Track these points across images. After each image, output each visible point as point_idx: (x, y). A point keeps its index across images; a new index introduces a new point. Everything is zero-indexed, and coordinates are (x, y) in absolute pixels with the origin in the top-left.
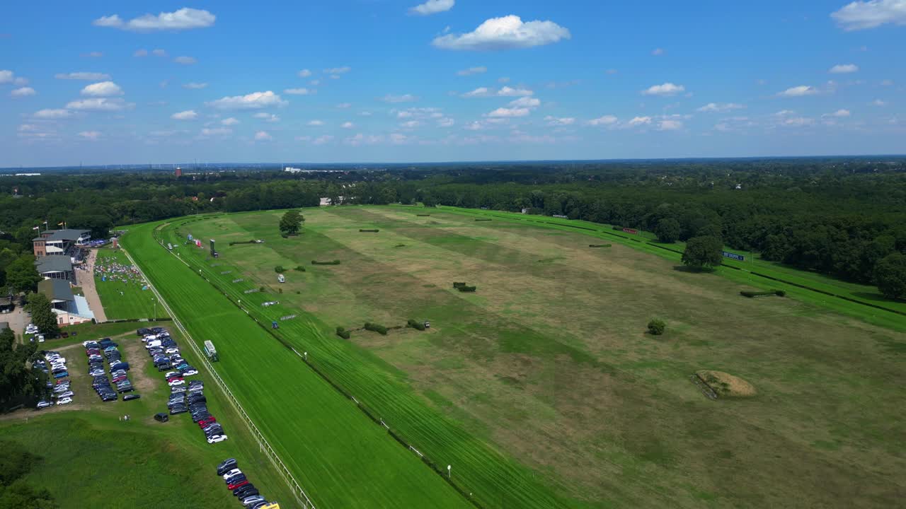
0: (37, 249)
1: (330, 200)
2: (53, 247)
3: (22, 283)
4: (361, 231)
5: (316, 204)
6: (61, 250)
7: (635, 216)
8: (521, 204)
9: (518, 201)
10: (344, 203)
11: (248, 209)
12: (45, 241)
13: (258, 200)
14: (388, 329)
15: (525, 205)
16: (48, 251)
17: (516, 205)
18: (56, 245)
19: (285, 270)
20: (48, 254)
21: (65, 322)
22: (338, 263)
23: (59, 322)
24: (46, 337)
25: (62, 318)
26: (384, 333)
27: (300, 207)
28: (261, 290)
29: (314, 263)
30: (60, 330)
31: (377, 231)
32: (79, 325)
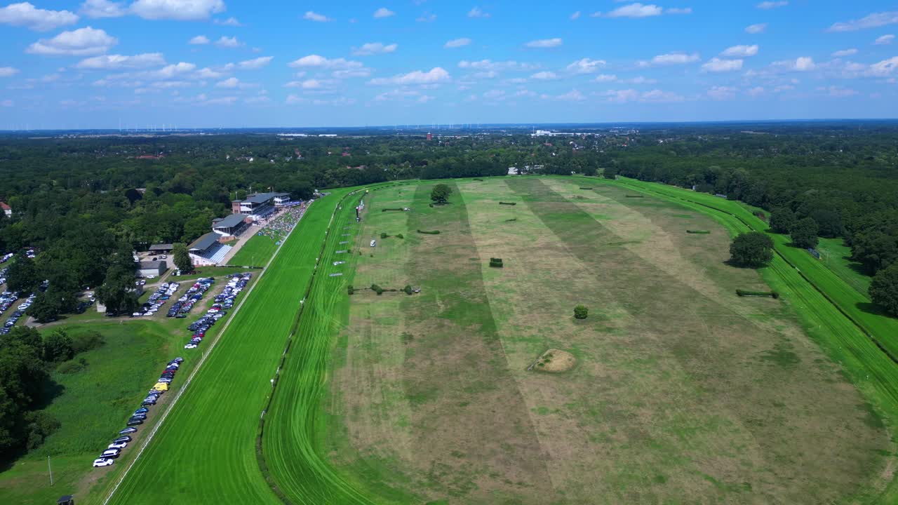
0: (234, 208)
1: (517, 170)
2: (245, 207)
3: (192, 234)
4: (501, 203)
5: (504, 173)
6: (250, 210)
7: (782, 202)
8: (692, 181)
9: (690, 176)
10: (530, 173)
11: (441, 176)
12: (240, 203)
13: (450, 169)
14: (384, 291)
15: (697, 181)
16: (242, 210)
17: (687, 182)
18: (247, 206)
19: (388, 236)
20: (242, 212)
21: (200, 264)
22: (437, 233)
23: (195, 264)
24: (182, 273)
25: (198, 261)
26: (380, 293)
27: (487, 176)
28: (349, 251)
29: (419, 231)
30: (193, 269)
31: (514, 204)
32: (207, 266)
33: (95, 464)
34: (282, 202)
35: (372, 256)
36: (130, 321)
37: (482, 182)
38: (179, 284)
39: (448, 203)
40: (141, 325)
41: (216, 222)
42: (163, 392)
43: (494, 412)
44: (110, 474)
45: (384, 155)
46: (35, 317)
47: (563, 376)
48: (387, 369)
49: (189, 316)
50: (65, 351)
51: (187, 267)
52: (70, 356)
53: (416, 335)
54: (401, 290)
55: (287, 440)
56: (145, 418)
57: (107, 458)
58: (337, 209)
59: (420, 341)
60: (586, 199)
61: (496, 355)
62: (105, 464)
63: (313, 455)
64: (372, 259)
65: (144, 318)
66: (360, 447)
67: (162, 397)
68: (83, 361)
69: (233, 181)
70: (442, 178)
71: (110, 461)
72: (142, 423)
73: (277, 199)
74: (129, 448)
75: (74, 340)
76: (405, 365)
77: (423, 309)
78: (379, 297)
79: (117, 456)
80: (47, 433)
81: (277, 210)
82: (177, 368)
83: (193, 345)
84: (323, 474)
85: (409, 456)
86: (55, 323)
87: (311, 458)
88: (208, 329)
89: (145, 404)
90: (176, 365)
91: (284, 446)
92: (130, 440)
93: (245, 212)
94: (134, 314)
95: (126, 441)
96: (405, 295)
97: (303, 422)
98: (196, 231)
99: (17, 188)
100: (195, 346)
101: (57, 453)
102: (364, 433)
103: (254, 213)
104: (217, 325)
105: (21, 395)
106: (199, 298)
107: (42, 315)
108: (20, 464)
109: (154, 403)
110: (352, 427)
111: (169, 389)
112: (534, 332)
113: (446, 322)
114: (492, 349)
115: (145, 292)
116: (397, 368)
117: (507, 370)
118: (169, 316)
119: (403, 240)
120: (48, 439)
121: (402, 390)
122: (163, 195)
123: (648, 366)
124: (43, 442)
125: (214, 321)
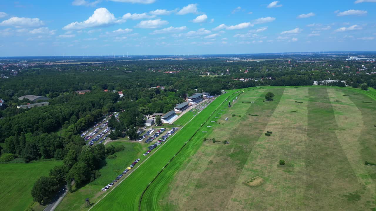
0: (186, 99)
4: (296, 102)
5: (311, 84)
12: (189, 97)
14: (216, 141)
18: (191, 99)
19: (235, 116)
20: (188, 101)
21: (164, 122)
22: (257, 116)
23: (163, 122)
24: (158, 125)
25: (164, 121)
26: (214, 142)
27: (302, 85)
28: (216, 122)
29: (249, 114)
30: (161, 124)
31: (301, 103)
32: (167, 124)
33: (102, 190)
34: (207, 96)
35: (223, 125)
36: (135, 142)
37: (297, 89)
38: (155, 130)
39: (272, 100)
40: (136, 145)
41: (177, 105)
42: (129, 170)
43: (218, 197)
44: (105, 193)
45: (261, 73)
46: (110, 138)
47: (254, 188)
48: (196, 174)
49: (151, 143)
50: (112, 151)
51: (160, 123)
52: (113, 153)
53: (214, 162)
54: (222, 142)
55: (152, 193)
56: (121, 178)
57: (105, 188)
58: (226, 100)
59: (214, 165)
60: (341, 102)
61: (237, 175)
62: (104, 190)
63: (156, 200)
64: (223, 126)
65: (139, 142)
66: (170, 200)
67: (129, 171)
68: (115, 156)
69: (194, 86)
70: (280, 86)
71: (106, 190)
72: (119, 179)
73: (204, 95)
74: (113, 186)
75: (116, 148)
76: (203, 173)
77: (224, 151)
78: (213, 144)
79: (108, 188)
80: (96, 178)
81: (203, 99)
82: (137, 162)
83: (146, 154)
84: (154, 207)
85: (181, 206)
86: (115, 140)
87: (154, 200)
88: (153, 149)
89: (123, 173)
90: (137, 161)
91: (150, 195)
92: (114, 184)
93: (190, 101)
94: (137, 140)
95: (113, 184)
96: (222, 144)
97: (160, 188)
98: (167, 110)
99: (126, 87)
100: (146, 155)
101: (96, 184)
102: (174, 195)
103: (193, 101)
104: (157, 147)
105: (92, 166)
106: (157, 136)
107: (112, 137)
108: (87, 186)
109: (125, 173)
110: (172, 192)
111: (131, 169)
112: (258, 168)
113: (229, 158)
114: (237, 172)
115: (144, 132)
116: (199, 174)
117: (236, 182)
118: (145, 142)
119: (240, 118)
120: (96, 179)
121: (196, 183)
122: (167, 92)
123: (290, 190)
124: (94, 180)
125: (156, 146)
